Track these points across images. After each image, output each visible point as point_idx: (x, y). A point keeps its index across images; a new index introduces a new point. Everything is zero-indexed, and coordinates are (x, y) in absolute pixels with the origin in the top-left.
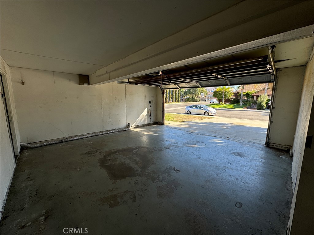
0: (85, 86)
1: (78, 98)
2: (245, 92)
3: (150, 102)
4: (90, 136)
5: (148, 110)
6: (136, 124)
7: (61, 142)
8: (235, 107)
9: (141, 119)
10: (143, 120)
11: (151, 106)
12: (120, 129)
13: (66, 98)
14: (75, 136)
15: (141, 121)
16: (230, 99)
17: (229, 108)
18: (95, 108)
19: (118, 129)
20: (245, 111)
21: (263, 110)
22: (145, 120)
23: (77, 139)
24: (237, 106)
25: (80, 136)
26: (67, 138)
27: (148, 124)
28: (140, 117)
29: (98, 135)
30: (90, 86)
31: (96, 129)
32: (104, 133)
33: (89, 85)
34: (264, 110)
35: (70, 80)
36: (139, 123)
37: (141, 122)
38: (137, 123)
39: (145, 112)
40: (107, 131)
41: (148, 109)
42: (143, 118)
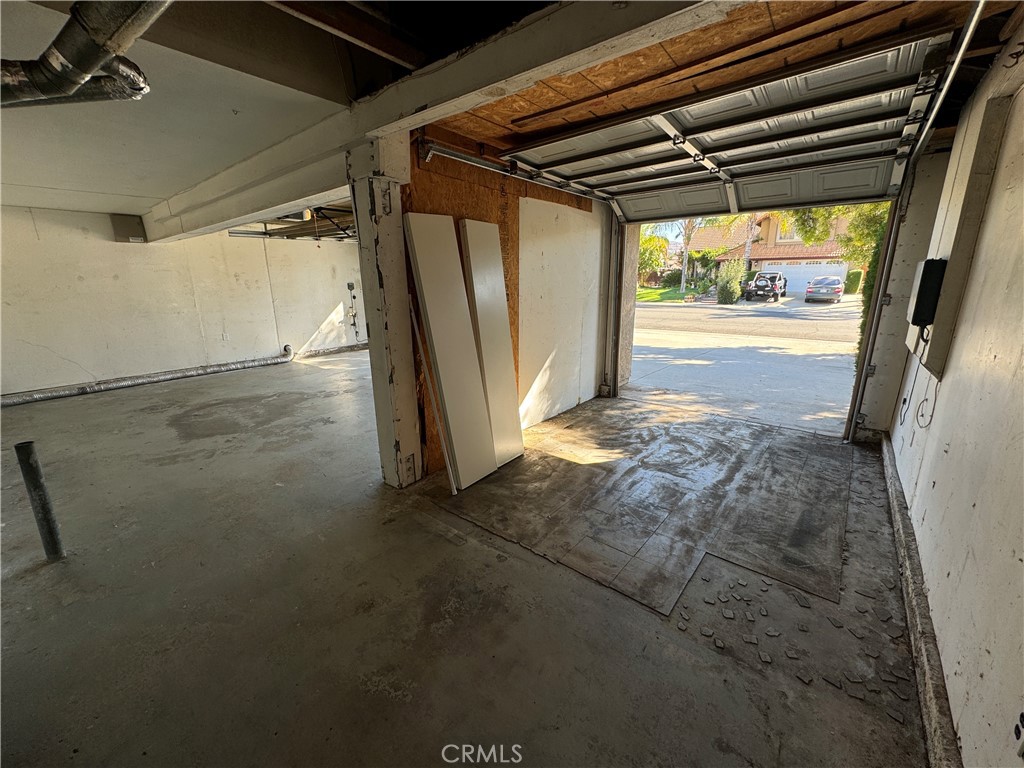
0: (134, 246)
1: (116, 277)
2: (699, 252)
3: (351, 287)
4: (169, 377)
5: (345, 308)
6: (311, 345)
7: (83, 392)
8: (663, 297)
9: (324, 332)
10: (333, 335)
11: (354, 297)
12: (260, 360)
13: (80, 278)
14: (124, 379)
15: (326, 338)
16: (659, 274)
17: (648, 301)
18: (176, 305)
19: (253, 361)
20: (688, 307)
21: (731, 303)
22: (339, 337)
23: (129, 386)
24: (672, 295)
25: (138, 377)
26: (98, 384)
27: (348, 347)
28: (323, 326)
29: (192, 376)
30: (150, 244)
31: (187, 360)
32: (209, 370)
33: (146, 240)
34: (736, 303)
35: (84, 229)
36: (319, 346)
37: (328, 341)
38: (316, 343)
39: (338, 314)
40: (219, 365)
41: (344, 304)
42: (332, 330)
